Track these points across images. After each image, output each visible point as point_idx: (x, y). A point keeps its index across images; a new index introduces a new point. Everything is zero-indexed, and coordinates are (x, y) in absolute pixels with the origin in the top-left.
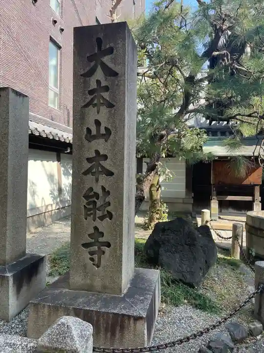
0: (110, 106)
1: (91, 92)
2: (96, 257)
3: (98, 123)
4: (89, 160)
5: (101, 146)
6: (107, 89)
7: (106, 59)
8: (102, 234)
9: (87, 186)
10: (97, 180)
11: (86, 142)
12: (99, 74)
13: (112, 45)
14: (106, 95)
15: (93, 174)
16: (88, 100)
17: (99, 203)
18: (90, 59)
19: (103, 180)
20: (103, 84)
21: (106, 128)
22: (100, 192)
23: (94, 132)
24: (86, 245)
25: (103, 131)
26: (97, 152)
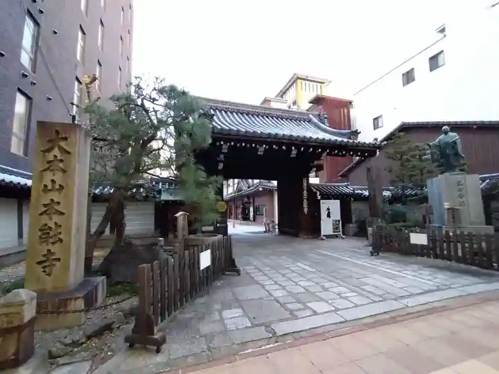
0: (64, 171)
1: (49, 162)
2: (47, 270)
3: (53, 181)
4: (45, 205)
5: (55, 196)
6: (61, 161)
7: (63, 144)
8: (53, 254)
9: (44, 222)
10: (51, 219)
11: (42, 193)
12: (56, 152)
13: (67, 136)
14: (61, 165)
15: (48, 214)
16: (45, 167)
17: (52, 234)
18: (50, 141)
19: (56, 218)
20: (59, 158)
21: (60, 185)
22: (53, 226)
23: (50, 187)
24: (39, 263)
25: (57, 187)
26: (52, 200)
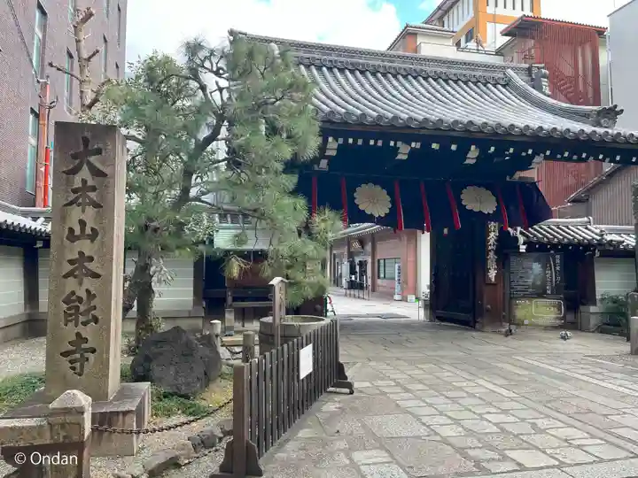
0: (97, 205)
1: (75, 191)
2: (78, 365)
3: (82, 223)
4: (71, 262)
5: (86, 247)
6: (94, 189)
7: (93, 159)
8: (86, 340)
9: (68, 291)
10: (81, 284)
11: (67, 242)
12: (85, 173)
13: (101, 145)
14: (92, 195)
15: (75, 277)
16: (70, 199)
17: (82, 308)
18: (74, 157)
19: (88, 283)
20: (90, 183)
21: (92, 229)
22: (84, 295)
23: (77, 231)
24: (65, 354)
25: (88, 231)
26: (81, 254)
